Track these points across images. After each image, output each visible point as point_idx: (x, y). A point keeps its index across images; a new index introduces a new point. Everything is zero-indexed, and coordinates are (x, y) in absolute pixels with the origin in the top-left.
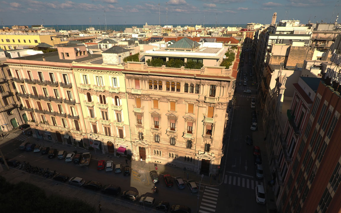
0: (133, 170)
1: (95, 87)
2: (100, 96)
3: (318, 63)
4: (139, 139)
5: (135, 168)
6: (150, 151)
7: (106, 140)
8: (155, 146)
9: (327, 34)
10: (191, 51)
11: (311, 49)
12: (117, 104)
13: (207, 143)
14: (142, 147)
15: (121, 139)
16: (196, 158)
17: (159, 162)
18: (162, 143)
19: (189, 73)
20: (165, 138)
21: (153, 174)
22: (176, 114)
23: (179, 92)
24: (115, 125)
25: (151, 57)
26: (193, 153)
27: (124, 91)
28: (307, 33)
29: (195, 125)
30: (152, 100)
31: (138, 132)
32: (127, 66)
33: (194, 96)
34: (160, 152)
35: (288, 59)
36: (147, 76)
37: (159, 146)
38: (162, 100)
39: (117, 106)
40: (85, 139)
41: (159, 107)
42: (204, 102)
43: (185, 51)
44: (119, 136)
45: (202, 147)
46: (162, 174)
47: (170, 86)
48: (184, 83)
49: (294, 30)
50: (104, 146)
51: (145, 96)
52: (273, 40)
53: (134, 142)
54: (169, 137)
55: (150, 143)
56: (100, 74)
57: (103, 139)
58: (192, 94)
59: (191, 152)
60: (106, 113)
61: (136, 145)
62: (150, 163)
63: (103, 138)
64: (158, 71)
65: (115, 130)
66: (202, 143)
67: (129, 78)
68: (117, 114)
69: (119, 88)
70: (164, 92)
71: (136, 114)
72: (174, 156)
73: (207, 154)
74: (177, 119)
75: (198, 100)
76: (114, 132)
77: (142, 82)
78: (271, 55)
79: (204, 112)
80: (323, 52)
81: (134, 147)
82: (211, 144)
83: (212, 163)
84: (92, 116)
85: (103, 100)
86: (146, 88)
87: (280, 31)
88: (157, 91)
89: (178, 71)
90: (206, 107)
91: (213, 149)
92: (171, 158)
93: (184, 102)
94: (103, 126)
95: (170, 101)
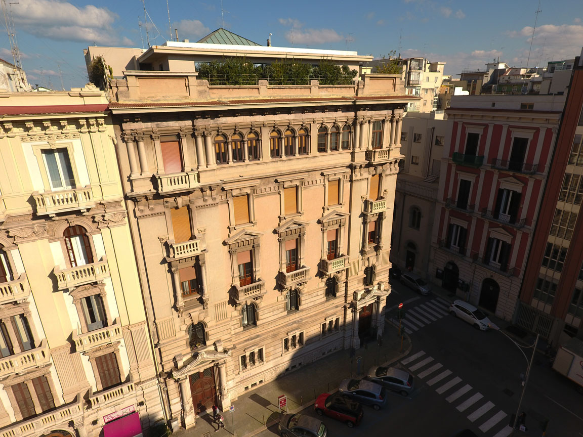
4: (189, 350)
8: (246, 340)
13: (370, 266)
14: (202, 370)
18: (264, 321)
20: (272, 304)
22: (302, 220)
23: (307, 156)
24: (86, 345)
26: (340, 306)
27: (115, 194)
30: (231, 200)
31: (185, 328)
33: (342, 158)
34: (261, 351)
37: (258, 336)
38: (263, 190)
39: (89, 266)
42: (368, 165)
45: (359, 282)
48: (318, 125)
51: (208, 191)
54: (285, 292)
55: (230, 340)
58: (336, 152)
59: (336, 307)
64: (248, 99)
66: (360, 269)
67: (136, 138)
70: (267, 166)
71: (173, 267)
72: (298, 340)
74: (304, 234)
75: (351, 164)
77: (193, 144)
79: (364, 194)
81: (172, 386)
82: (376, 265)
86: (210, 162)
88: (247, 165)
89: (305, 94)
90: (368, 179)
91: (380, 273)
92: (290, 349)
93: (320, 180)
94: (5, 388)
95: (285, 186)
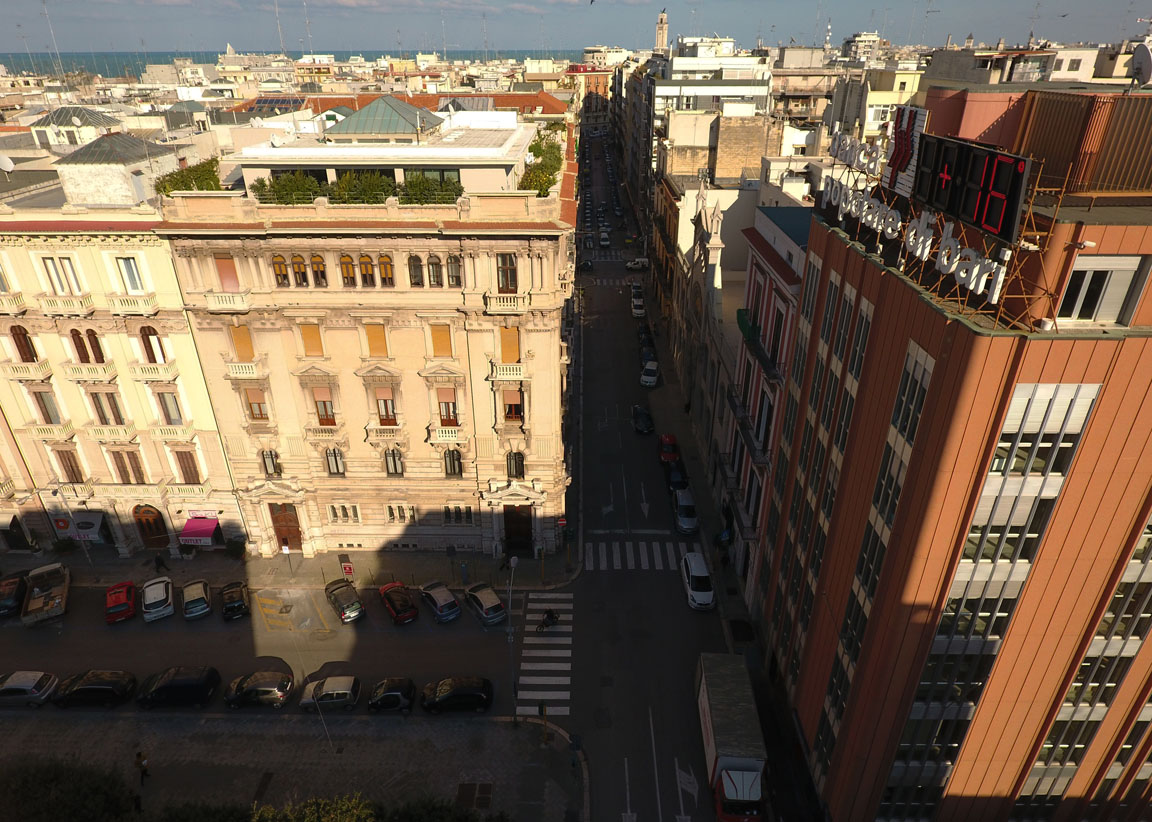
0: (259, 595)
1: (43, 302)
2: (75, 334)
3: (799, 164)
4: (263, 476)
5: (266, 585)
6: (316, 513)
7: (127, 501)
8: (332, 489)
9: (810, 78)
10: (415, 143)
11: (774, 123)
12: (152, 358)
13: (515, 451)
14: (280, 503)
15: (190, 486)
16: (484, 506)
17: (355, 545)
18: (354, 475)
19: (419, 220)
20: (363, 459)
21: (338, 594)
22: (392, 367)
23: (392, 290)
24: (158, 436)
25: (269, 170)
26: (469, 491)
27: (176, 304)
28: (759, 77)
29: (465, 395)
30: (295, 328)
31: (256, 451)
32: (172, 208)
33: (448, 297)
34: (354, 508)
35: (719, 155)
36: (262, 242)
37: (347, 489)
38: (335, 323)
39: (153, 365)
40: (29, 515)
41: (327, 349)
42: (485, 313)
43: (393, 142)
44: (179, 479)
45: (497, 468)
46: (373, 586)
47: (357, 271)
48: (404, 254)
49: (723, 67)
50: (124, 527)
51: (266, 314)
52: (667, 98)
53: (247, 490)
54: (380, 449)
55: (311, 483)
56: (57, 247)
57: (115, 501)
58: (438, 289)
59: (463, 491)
60: (111, 397)
61: (255, 500)
62: (319, 555)
63: (113, 497)
64: (303, 220)
65: (161, 459)
66: (496, 452)
67: (189, 254)
68: (161, 397)
69: (152, 296)
70: (336, 293)
71: (237, 384)
72: (408, 514)
73: (518, 488)
74: (398, 384)
75: (462, 308)
76: (159, 464)
77: (245, 264)
78: (669, 147)
79: (489, 348)
80: (808, 132)
81: (249, 507)
82: (527, 452)
83: (540, 512)
84: (49, 416)
85: (88, 347)
86: (266, 284)
87: (684, 72)
88: (311, 292)
89: (378, 216)
90: (493, 331)
91: (535, 466)
92: (396, 521)
93: (414, 323)
94: (107, 451)
95: (364, 322)
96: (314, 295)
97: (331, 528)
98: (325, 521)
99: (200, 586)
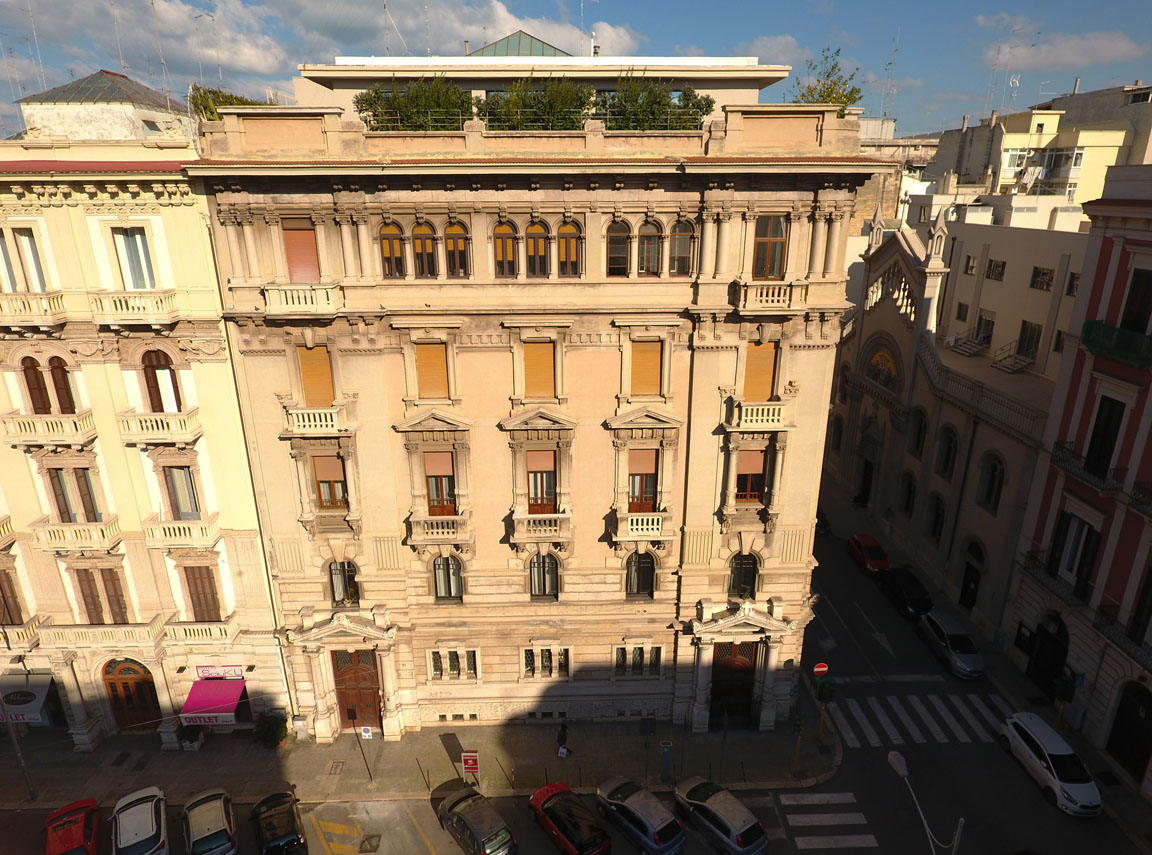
2: (29, 366)
4: (328, 604)
6: (409, 666)
7: (94, 654)
8: (438, 625)
9: (884, 149)
12: (157, 405)
13: (746, 552)
14: (351, 650)
15: (206, 626)
16: (684, 645)
17: (467, 716)
18: (478, 599)
19: (638, 157)
20: (495, 570)
22: (561, 413)
23: (577, 280)
24: (159, 540)
26: (663, 621)
27: (208, 309)
29: (675, 459)
30: (407, 348)
31: (320, 562)
32: (217, 136)
33: (672, 293)
34: (472, 656)
36: (367, 196)
37: (464, 624)
38: (474, 337)
39: (158, 416)
41: (457, 384)
42: (734, 318)
44: (186, 614)
45: (713, 581)
47: (522, 249)
48: (604, 217)
51: (361, 325)
53: (301, 630)
54: (524, 555)
55: (406, 613)
57: (75, 655)
58: (652, 279)
59: (652, 621)
60: (82, 474)
61: (312, 646)
62: (409, 735)
63: (71, 647)
64: (441, 158)
65: (159, 581)
66: (715, 553)
67: (237, 219)
68: (167, 472)
69: (170, 294)
70: (483, 289)
71: (301, 446)
72: (557, 662)
73: (752, 614)
74: (568, 444)
75: (690, 309)
76: (154, 589)
77: (335, 238)
79: (727, 381)
81: (299, 658)
82: (765, 554)
83: (775, 654)
85: (48, 386)
86: (367, 270)
88: (441, 286)
89: (570, 150)
90: (737, 349)
91: (775, 577)
92: (538, 675)
93: (608, 335)
94: (67, 569)
95: (523, 337)
96: (446, 291)
97: (433, 689)
98: (422, 678)
99: (219, 804)
